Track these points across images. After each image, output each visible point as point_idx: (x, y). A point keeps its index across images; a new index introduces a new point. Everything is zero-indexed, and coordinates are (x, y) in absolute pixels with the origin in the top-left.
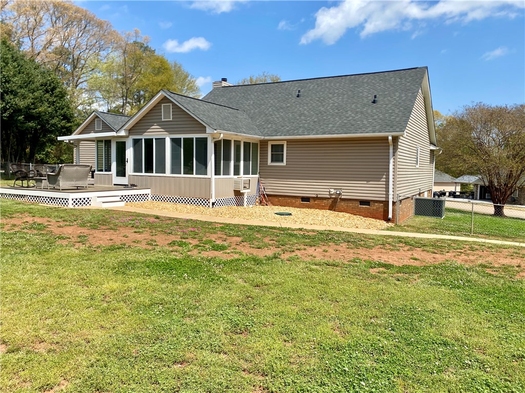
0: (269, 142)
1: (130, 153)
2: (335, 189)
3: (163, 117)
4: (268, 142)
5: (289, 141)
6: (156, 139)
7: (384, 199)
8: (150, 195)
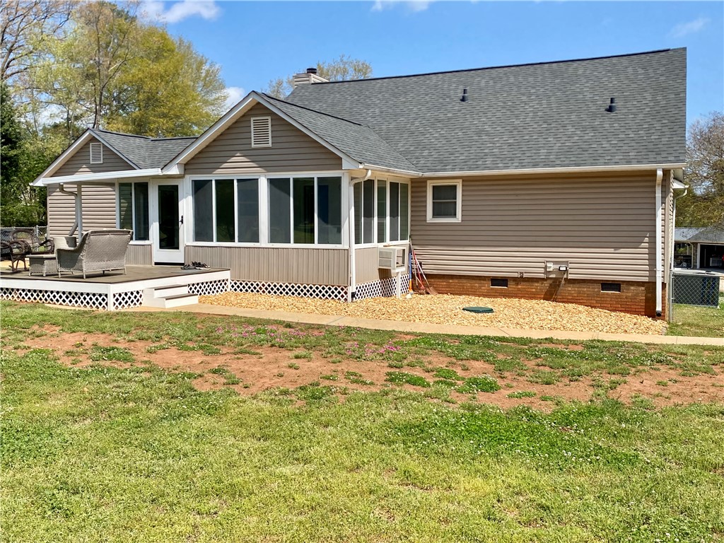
0: (429, 182)
1: (186, 207)
2: (555, 263)
3: (253, 140)
4: (426, 182)
5: (466, 180)
6: (238, 180)
7: (646, 279)
8: (229, 281)
